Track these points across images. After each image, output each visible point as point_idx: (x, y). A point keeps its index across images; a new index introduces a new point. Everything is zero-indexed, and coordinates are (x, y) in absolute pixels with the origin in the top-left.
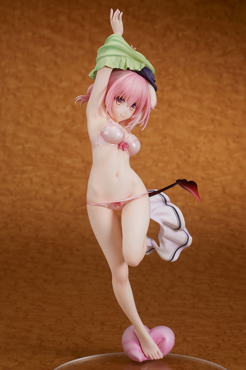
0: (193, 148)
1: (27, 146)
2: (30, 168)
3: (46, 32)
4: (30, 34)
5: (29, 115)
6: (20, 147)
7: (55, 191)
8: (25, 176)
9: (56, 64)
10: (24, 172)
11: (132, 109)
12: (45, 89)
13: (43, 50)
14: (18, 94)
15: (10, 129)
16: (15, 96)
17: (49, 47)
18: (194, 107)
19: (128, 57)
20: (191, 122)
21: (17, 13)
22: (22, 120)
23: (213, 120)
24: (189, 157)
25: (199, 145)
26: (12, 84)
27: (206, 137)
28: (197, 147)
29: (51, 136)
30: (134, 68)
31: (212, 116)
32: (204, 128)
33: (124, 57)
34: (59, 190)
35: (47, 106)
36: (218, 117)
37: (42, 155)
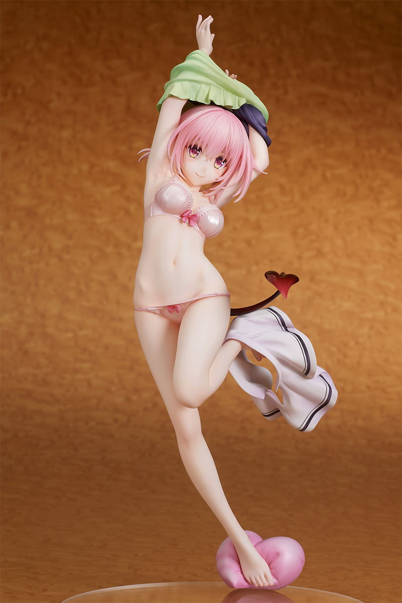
0: (352, 343)
1: (82, 333)
2: (87, 366)
3: (112, 165)
4: (85, 168)
5: (83, 288)
6: (70, 335)
7: (128, 400)
8: (79, 376)
9: (127, 212)
10: (76, 371)
11: (217, 166)
12: (110, 249)
13: (107, 191)
14: (66, 257)
15: (54, 307)
16: (61, 259)
17: (117, 188)
18: (353, 283)
19: (214, 85)
20: (347, 305)
21: (66, 134)
22: (72, 295)
23: (382, 304)
24: (345, 356)
25: (361, 340)
26: (57, 241)
27: (371, 328)
28: (357, 343)
29: (121, 320)
30: (225, 103)
31: (381, 297)
32: (369, 315)
33: (207, 84)
34: (135, 398)
35: (114, 276)
36: (390, 299)
37: (106, 348)
